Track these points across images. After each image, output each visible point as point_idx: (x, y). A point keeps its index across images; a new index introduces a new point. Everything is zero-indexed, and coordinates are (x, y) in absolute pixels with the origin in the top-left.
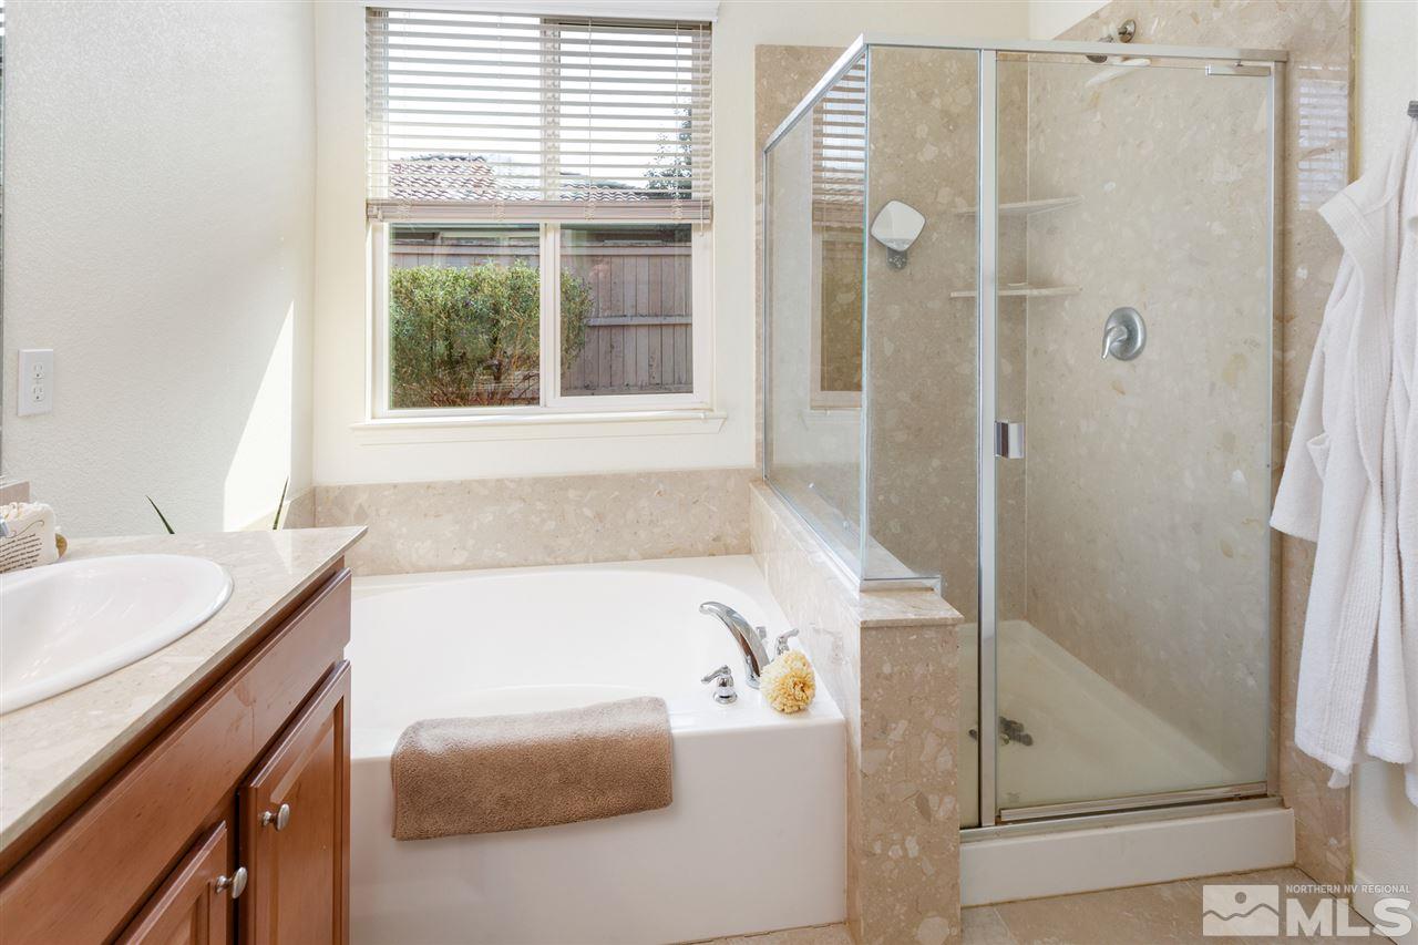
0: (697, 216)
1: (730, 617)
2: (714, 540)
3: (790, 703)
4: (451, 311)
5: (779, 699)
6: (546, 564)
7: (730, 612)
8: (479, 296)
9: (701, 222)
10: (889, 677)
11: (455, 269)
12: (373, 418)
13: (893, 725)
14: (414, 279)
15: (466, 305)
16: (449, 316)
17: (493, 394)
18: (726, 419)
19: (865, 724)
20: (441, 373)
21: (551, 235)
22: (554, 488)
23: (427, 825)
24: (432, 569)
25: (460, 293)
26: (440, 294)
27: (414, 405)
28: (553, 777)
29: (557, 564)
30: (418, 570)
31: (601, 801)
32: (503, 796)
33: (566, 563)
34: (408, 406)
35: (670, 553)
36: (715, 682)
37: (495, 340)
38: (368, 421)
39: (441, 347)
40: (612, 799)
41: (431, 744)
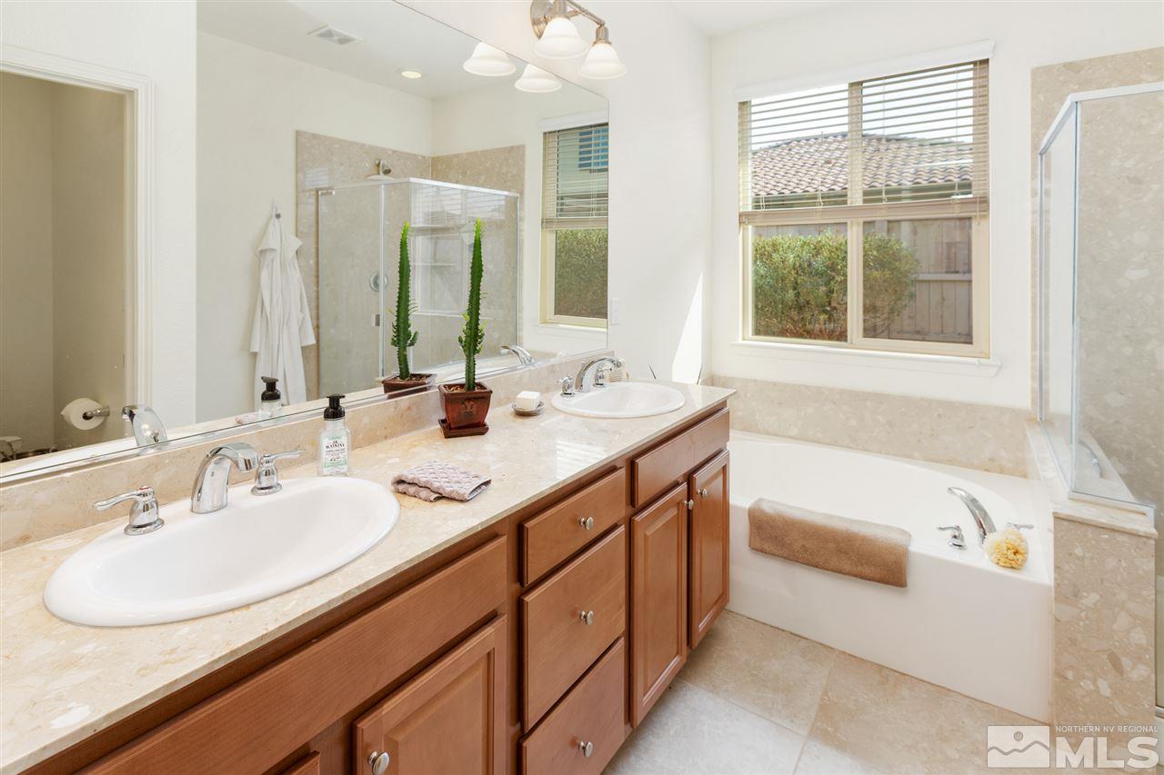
0: (974, 209)
1: (973, 505)
2: (989, 459)
3: (1003, 560)
4: (799, 269)
5: (994, 555)
6: (850, 448)
7: (974, 501)
8: (819, 258)
9: (978, 214)
10: (1082, 559)
11: (802, 237)
12: (743, 339)
13: (1085, 594)
14: (774, 245)
15: (810, 265)
16: (797, 273)
17: (833, 331)
18: (1000, 368)
19: (1058, 585)
20: (794, 313)
21: (855, 228)
22: (856, 399)
23: (766, 547)
24: (776, 435)
25: (805, 256)
26: (791, 258)
27: (774, 334)
28: (832, 546)
29: (858, 449)
30: (768, 433)
31: (860, 568)
32: (803, 546)
33: (865, 450)
34: (769, 335)
35: (950, 461)
36: (949, 533)
37: (831, 292)
38: (741, 341)
39: (791, 294)
40: (867, 570)
41: (767, 508)
